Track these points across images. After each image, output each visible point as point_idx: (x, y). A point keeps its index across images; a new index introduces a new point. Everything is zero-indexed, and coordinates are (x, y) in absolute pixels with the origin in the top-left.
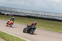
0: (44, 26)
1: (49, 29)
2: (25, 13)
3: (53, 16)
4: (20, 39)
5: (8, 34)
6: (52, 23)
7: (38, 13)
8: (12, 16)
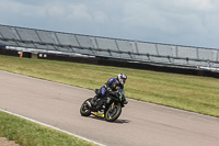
0: (155, 92)
1: (174, 103)
2: (90, 49)
3: (187, 59)
4: (70, 141)
5: (31, 124)
6: (186, 83)
7: (134, 47)
8: (43, 58)
